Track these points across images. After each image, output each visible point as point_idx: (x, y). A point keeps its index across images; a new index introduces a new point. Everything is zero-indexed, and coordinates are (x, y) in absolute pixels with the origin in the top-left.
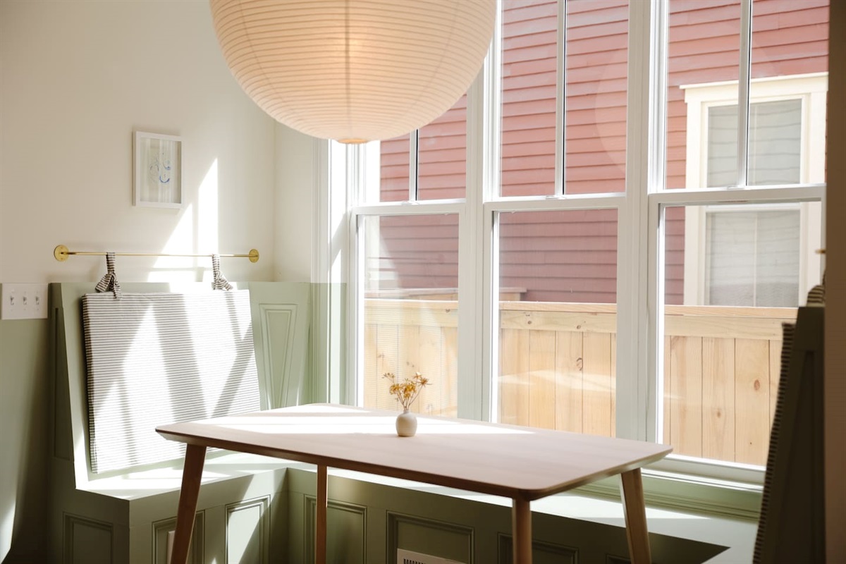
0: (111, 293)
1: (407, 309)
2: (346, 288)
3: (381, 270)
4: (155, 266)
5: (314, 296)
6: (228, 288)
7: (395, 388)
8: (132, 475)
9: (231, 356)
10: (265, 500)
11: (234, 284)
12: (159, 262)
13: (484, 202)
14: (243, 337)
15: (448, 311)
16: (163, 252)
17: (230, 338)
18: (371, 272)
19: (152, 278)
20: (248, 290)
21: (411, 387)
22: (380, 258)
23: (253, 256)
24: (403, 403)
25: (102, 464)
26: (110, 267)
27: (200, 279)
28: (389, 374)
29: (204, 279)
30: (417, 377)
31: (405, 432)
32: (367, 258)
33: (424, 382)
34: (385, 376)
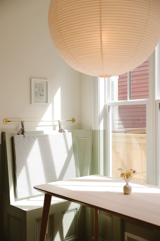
0: (23, 135)
1: (127, 137)
2: (105, 132)
3: (119, 124)
4: (39, 125)
5: (94, 134)
6: (64, 132)
7: (122, 175)
8: (31, 199)
9: (65, 156)
10: (76, 209)
11: (66, 131)
12: (41, 124)
13: (156, 100)
14: (69, 149)
15: (141, 138)
16: (42, 120)
17: (65, 150)
18: (114, 125)
19: (38, 129)
20: (71, 133)
21: (129, 174)
22: (119, 120)
23: (73, 120)
24: (126, 181)
25: (19, 196)
26: (23, 126)
27: (54, 129)
28: (120, 169)
29: (56, 129)
30: (131, 170)
31: (127, 193)
32: (113, 120)
33: (134, 172)
34: (119, 169)
